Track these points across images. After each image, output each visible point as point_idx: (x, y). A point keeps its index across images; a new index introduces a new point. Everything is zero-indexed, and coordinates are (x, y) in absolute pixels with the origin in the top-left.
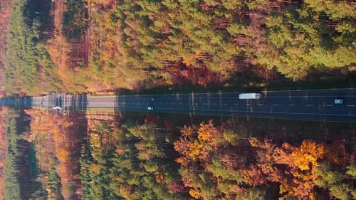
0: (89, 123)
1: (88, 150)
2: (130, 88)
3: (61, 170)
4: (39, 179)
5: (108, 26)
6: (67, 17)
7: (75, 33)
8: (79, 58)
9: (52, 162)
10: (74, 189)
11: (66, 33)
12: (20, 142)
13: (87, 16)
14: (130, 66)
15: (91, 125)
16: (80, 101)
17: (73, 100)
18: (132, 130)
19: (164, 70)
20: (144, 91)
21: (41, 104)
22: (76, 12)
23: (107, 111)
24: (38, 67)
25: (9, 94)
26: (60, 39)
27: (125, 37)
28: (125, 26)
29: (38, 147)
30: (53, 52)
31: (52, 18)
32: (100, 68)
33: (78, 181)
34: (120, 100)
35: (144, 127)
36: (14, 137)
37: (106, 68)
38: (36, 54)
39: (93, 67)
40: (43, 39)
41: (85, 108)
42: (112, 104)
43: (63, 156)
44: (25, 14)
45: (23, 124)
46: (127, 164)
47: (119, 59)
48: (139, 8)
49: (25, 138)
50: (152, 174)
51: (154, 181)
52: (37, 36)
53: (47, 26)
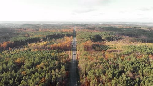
0: (68, 52)
1: (60, 52)
2: (79, 65)
3: (55, 44)
4: (53, 39)
5: (99, 57)
6: (98, 45)
7: (94, 48)
8: (87, 48)
9: (58, 42)
10: (49, 48)
11: (93, 45)
12: (64, 35)
13: (99, 51)
14: (87, 65)
15: (67, 52)
16: (75, 49)
17: (75, 47)
18: (63, 67)
20: (78, 70)
21: (74, 40)
22: (100, 48)
23: (71, 57)
24: (84, 38)
25: (76, 32)
26: (92, 43)
27: (96, 63)
29: (62, 39)
30: (88, 42)
31: (97, 42)
32: (85, 55)
33: (51, 49)
34: (75, 61)
35: (64, 72)
36: (65, 34)
37: (85, 57)
38: (87, 38)
39: (85, 52)
41: (73, 51)
42: (73, 59)
43: (59, 45)
44: (97, 35)
45: (69, 35)
46: (51, 66)
47: (89, 61)
48: (108, 69)
49: (65, 36)
50: (45, 76)
51: (43, 77)
52: (92, 38)
53: (95, 40)
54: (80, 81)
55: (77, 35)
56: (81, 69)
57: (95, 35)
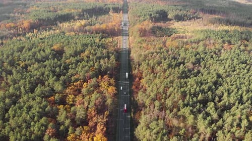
0: (117, 37)
1: (105, 37)
2: (131, 55)
3: (97, 26)
4: (93, 16)
5: (157, 46)
6: (160, 28)
7: (153, 31)
8: (143, 33)
9: (101, 22)
10: (89, 31)
11: (154, 27)
12: (109, 9)
13: (161, 36)
14: (140, 55)
15: (115, 38)
16: (126, 34)
17: (126, 31)
18: (113, 56)
19: (139, 70)
20: (130, 60)
21: (124, 17)
22: (163, 32)
23: (122, 45)
24: (139, 16)
25: (129, 4)
26: (151, 25)
27: (152, 53)
28: (157, 53)
29: (107, 16)
30: (146, 23)
31: (160, 22)
32: (139, 42)
33: (92, 33)
34: (126, 51)
35: (114, 61)
36: (111, 7)
37: (140, 45)
38: (145, 15)
39: (140, 39)
40: (151, 18)
41: (123, 36)
42: (124, 47)
43: (103, 26)
44: (161, 11)
45: (116, 10)
46: (99, 54)
47: (143, 51)
48: (165, 59)
49: (111, 11)
50: (94, 65)
51: (91, 66)
52: (152, 16)
53: (156, 20)
54: (132, 72)
55: (130, 10)
56: (133, 59)
57: (158, 11)
